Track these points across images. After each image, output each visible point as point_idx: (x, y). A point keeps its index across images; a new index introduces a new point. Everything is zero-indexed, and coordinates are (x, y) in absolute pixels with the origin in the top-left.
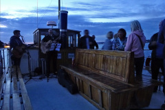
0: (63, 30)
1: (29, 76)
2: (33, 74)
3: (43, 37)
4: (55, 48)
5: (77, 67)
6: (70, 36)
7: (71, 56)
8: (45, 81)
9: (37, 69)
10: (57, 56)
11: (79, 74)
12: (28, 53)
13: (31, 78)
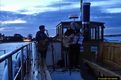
0: (86, 23)
1: (53, 68)
2: (56, 66)
3: (65, 30)
4: (78, 41)
5: (101, 61)
6: (93, 28)
7: (94, 49)
8: (67, 73)
9: (59, 61)
10: (79, 49)
11: (103, 69)
12: (52, 46)
13: (54, 70)
